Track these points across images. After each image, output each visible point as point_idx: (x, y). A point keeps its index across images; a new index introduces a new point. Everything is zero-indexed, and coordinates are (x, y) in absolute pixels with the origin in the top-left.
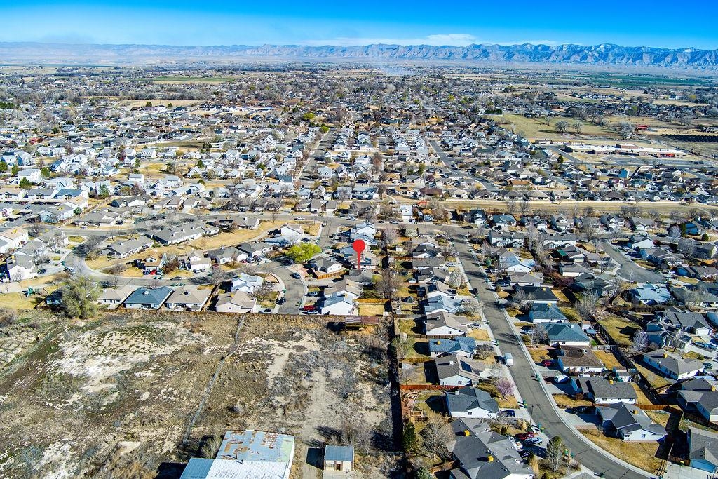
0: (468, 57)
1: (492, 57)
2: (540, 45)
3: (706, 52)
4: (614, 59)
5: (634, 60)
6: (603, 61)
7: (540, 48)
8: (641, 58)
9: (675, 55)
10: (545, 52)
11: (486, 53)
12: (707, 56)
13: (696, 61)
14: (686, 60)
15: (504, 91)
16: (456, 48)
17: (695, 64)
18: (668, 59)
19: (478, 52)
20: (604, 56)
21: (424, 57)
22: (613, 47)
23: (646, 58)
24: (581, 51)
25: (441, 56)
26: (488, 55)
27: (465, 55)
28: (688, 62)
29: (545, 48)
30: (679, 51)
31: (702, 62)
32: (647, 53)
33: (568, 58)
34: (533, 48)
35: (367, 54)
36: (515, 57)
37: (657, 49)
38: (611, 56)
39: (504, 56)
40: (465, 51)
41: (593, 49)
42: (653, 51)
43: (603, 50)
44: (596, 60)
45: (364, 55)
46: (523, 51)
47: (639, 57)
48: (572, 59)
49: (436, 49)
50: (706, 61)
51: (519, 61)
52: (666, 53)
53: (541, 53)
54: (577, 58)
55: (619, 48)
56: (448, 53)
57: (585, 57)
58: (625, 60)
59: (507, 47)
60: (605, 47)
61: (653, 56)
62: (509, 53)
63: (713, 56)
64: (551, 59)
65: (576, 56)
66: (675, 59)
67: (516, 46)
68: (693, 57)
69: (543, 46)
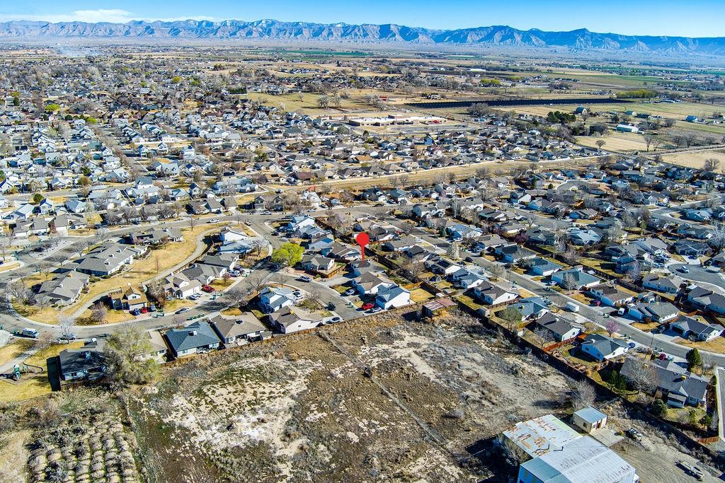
0: (132, 34)
1: (157, 34)
2: (203, 21)
3: (355, 27)
4: (278, 34)
5: (296, 35)
6: (267, 36)
7: (204, 24)
8: (302, 33)
9: (330, 30)
10: (210, 28)
11: (149, 29)
12: (356, 30)
13: (348, 34)
14: (340, 34)
15: (214, 70)
16: (116, 25)
17: (348, 37)
18: (325, 33)
19: (141, 29)
20: (267, 31)
21: (81, 35)
22: (273, 23)
23: (306, 33)
24: (244, 27)
25: (100, 33)
26: (152, 32)
27: (127, 33)
28: (342, 36)
29: (209, 24)
30: (332, 25)
31: (353, 36)
32: (305, 28)
33: (235, 34)
34: (197, 24)
35: (10, 32)
36: (181, 34)
37: (313, 24)
38: (274, 31)
39: (169, 33)
40: (127, 28)
41: (255, 24)
42: (310, 26)
43: (265, 26)
44: (261, 35)
45: (6, 33)
46: (187, 26)
47: (300, 32)
48: (238, 34)
49: (94, 26)
50: (356, 35)
51: (186, 37)
52: (321, 29)
53: (205, 29)
54: (243, 33)
55: (280, 23)
56: (108, 31)
57: (250, 33)
58: (287, 34)
59: (169, 23)
60: (266, 22)
61: (312, 30)
62: (175, 30)
63: (361, 30)
64: (218, 35)
65: (241, 31)
66: (330, 34)
67: (179, 22)
68: (345, 32)
69: (206, 21)
